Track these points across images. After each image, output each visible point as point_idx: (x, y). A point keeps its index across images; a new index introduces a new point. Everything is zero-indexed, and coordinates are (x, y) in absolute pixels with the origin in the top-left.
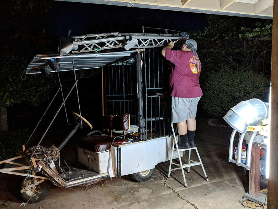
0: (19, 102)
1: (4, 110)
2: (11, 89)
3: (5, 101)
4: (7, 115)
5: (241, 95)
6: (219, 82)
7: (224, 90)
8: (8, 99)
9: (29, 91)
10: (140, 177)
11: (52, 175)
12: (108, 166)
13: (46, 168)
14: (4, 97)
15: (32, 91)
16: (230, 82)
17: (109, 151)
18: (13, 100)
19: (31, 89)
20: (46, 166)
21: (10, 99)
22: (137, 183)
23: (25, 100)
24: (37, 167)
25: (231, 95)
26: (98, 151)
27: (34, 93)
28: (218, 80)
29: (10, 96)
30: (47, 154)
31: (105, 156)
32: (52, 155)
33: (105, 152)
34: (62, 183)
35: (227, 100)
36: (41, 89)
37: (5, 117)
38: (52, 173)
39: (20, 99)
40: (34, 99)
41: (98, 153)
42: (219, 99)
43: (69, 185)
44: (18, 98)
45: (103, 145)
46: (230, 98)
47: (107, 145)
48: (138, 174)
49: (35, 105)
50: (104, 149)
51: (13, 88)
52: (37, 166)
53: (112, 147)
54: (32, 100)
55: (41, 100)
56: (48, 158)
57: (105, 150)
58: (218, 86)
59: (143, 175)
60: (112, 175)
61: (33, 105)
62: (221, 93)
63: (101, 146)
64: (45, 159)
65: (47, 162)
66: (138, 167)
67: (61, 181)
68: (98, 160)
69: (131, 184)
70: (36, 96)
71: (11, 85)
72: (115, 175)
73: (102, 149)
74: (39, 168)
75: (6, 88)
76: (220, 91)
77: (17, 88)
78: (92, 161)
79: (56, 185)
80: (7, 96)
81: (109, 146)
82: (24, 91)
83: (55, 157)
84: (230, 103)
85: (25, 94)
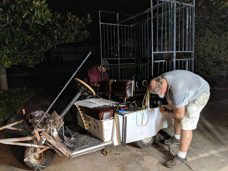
0: (17, 64)
1: (3, 71)
2: (8, 52)
3: (3, 63)
4: (6, 75)
5: (226, 59)
6: (204, 47)
7: (209, 55)
8: (6, 61)
9: (25, 54)
10: (143, 144)
11: (56, 146)
12: (112, 133)
13: (49, 139)
14: (2, 59)
15: (27, 53)
16: (216, 47)
17: (113, 118)
18: (10, 63)
19: (26, 51)
20: (49, 137)
21: (7, 61)
22: (139, 149)
23: (21, 62)
24: (41, 140)
25: (216, 59)
26: (102, 119)
27: (30, 55)
28: (203, 45)
29: (8, 59)
30: (50, 124)
31: (109, 124)
32: (55, 124)
33: (109, 119)
34: (66, 154)
35: (212, 64)
36: (36, 52)
37: (4, 77)
38: (56, 144)
39: (17, 61)
40: (30, 61)
41: (102, 121)
42: (203, 63)
43: (74, 155)
44: (15, 60)
45: (107, 113)
46: (214, 62)
47: (111, 113)
48: (141, 142)
49: (30, 66)
50: (109, 116)
51: (10, 51)
52: (41, 138)
53: (116, 115)
54: (28, 62)
55: (36, 62)
56: (51, 129)
57: (109, 118)
58: (203, 50)
59: (146, 142)
60: (116, 143)
61: (29, 67)
62: (206, 57)
63: (105, 113)
64: (48, 129)
65: (50, 133)
66: (142, 134)
67: (66, 151)
68: (102, 128)
69: (134, 150)
70: (32, 58)
71: (8, 47)
72: (119, 143)
73: (106, 117)
74: (43, 140)
75: (3, 51)
76: (204, 55)
77: (13, 51)
78: (95, 128)
79: (60, 155)
80: (5, 58)
81: (112, 113)
82: (21, 54)
83: (58, 127)
84: (215, 67)
85: (22, 57)
